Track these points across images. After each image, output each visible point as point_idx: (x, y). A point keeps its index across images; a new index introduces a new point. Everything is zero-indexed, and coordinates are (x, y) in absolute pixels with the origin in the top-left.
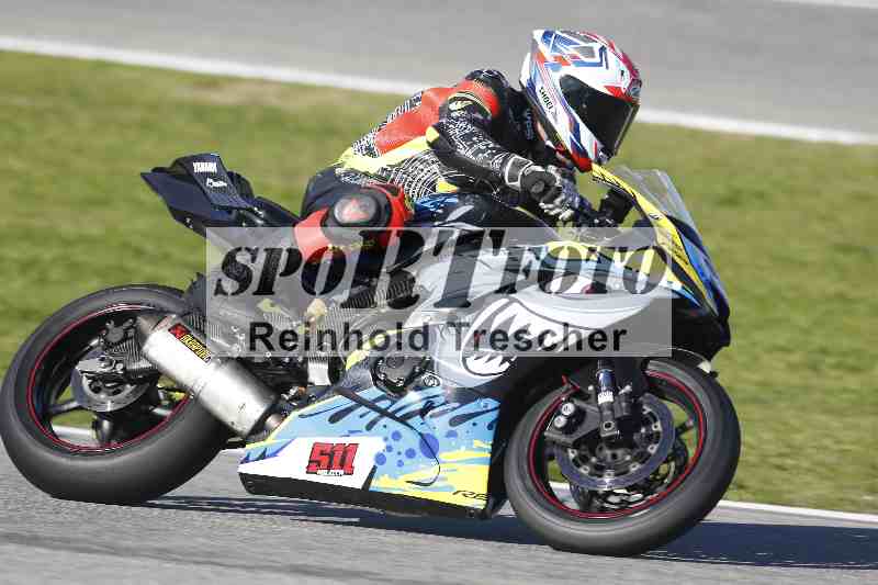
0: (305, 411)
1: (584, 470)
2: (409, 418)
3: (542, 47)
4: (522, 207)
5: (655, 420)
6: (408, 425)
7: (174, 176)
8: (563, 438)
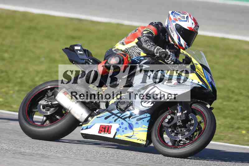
0: (98, 116)
1: (173, 134)
2: (126, 119)
3: (171, 16)
4: (161, 61)
5: (192, 120)
6: (125, 121)
7: (70, 50)
8: (167, 125)
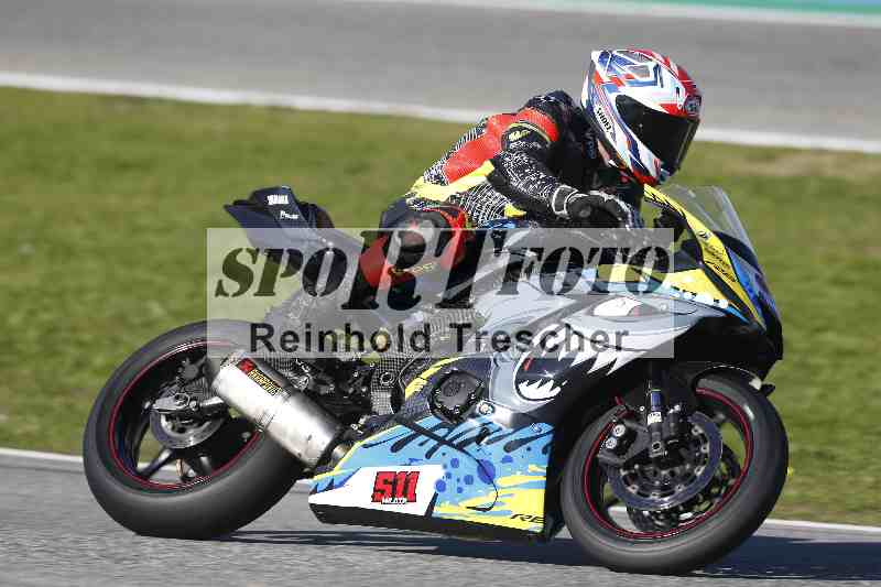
3: (600, 69)
5: (705, 441)
6: (466, 452)
7: (252, 209)
8: (615, 460)
